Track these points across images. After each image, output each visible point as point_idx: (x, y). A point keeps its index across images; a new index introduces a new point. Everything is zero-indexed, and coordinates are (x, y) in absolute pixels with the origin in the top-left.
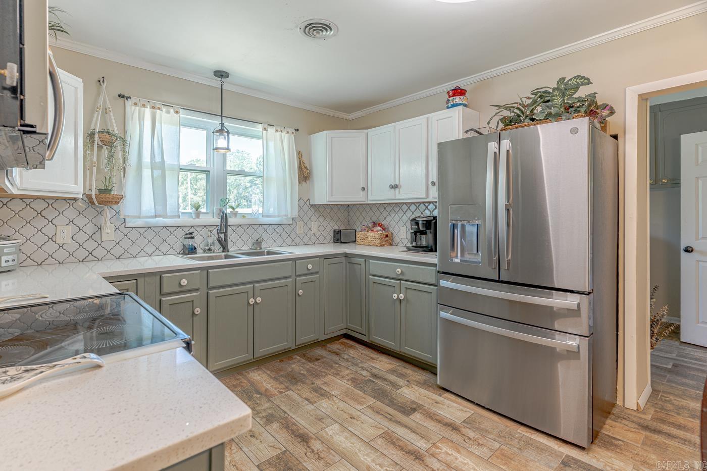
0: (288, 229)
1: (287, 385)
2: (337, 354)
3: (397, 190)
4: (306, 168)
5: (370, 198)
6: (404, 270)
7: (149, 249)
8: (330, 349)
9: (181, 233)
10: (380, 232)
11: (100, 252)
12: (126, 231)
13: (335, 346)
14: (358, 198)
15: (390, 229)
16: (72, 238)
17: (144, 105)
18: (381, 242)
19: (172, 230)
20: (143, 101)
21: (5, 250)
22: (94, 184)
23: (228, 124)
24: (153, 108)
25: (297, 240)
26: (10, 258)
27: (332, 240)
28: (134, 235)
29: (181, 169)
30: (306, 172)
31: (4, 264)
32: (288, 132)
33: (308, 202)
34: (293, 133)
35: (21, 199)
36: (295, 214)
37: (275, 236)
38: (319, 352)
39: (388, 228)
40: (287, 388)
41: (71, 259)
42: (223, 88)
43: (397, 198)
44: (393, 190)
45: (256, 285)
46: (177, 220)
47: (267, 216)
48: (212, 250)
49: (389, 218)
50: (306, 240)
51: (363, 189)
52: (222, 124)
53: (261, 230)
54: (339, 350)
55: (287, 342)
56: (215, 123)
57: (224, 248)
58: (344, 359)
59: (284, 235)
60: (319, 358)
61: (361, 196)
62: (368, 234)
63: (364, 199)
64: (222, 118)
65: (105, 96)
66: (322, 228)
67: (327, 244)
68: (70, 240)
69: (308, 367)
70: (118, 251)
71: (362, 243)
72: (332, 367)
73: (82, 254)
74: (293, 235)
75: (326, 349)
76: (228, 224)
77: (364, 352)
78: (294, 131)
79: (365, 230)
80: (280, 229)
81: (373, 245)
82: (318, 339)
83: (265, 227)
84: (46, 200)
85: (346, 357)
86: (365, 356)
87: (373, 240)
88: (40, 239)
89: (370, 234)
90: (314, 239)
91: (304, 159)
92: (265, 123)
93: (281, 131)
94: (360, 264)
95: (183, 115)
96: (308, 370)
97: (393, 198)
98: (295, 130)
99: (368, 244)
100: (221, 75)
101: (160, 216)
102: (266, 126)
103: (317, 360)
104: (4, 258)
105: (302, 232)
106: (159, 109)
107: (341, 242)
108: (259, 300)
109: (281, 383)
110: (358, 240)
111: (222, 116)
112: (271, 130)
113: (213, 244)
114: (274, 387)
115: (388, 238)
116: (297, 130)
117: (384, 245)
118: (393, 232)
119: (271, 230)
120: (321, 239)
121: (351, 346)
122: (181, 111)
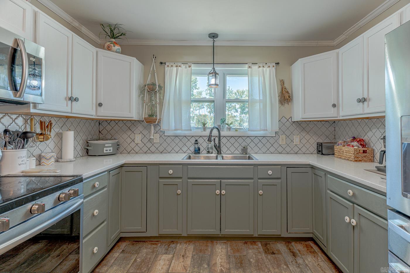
0: (272, 141)
1: (231, 266)
2: (294, 255)
3: (366, 103)
4: (288, 92)
5: (341, 114)
6: (357, 193)
7: (177, 149)
8: (291, 248)
9: (193, 140)
10: (356, 147)
11: (153, 149)
12: (165, 138)
13: (298, 247)
14: (330, 114)
15: (372, 145)
16: (141, 140)
17: (172, 66)
18: (355, 157)
19: (189, 138)
20: (172, 64)
21: (106, 145)
22: (146, 112)
23: (218, 68)
24: (177, 66)
25: (280, 149)
26: (108, 149)
27: (316, 151)
28: (169, 140)
29: (192, 101)
30: (287, 96)
31: (105, 152)
32: (269, 67)
33: (290, 120)
34: (274, 66)
35: (122, 121)
36: (277, 129)
37: (260, 145)
38: (281, 246)
39: (369, 144)
40: (229, 270)
41: (141, 151)
42: (214, 45)
43: (366, 112)
44: (361, 104)
45: (222, 181)
46: (190, 132)
47: (252, 131)
48: (210, 152)
49: (370, 134)
50: (288, 149)
51: (334, 106)
52: (214, 68)
53: (248, 140)
54: (299, 251)
55: (249, 230)
56: (209, 68)
57: (218, 151)
58: (297, 262)
59: (268, 145)
60: (276, 252)
61: (332, 113)
62: (343, 148)
63: (336, 116)
64: (214, 65)
65: (153, 65)
66: (304, 141)
67: (310, 155)
68: (140, 142)
69: (260, 257)
70: (161, 149)
71: (339, 156)
72: (279, 266)
73: (145, 149)
74: (276, 145)
75: (287, 246)
76: (221, 135)
77: (322, 264)
78: (274, 64)
79: (341, 144)
80: (264, 141)
81: (348, 160)
82: (280, 235)
83: (252, 138)
84: (131, 121)
85: (300, 261)
86: (320, 269)
87: (348, 154)
88: (129, 140)
89: (346, 148)
90: (296, 149)
91: (286, 85)
92: (250, 63)
93: (263, 67)
94: (322, 177)
95: (194, 67)
96: (257, 261)
97: (361, 112)
98: (276, 64)
99: (344, 158)
100: (213, 36)
101: (179, 130)
102: (250, 65)
103: (273, 253)
104: (105, 149)
105: (284, 143)
106: (180, 66)
107: (322, 154)
108: (223, 192)
109: (229, 263)
110: (336, 154)
111: (214, 64)
112: (255, 67)
113: (212, 148)
114: (222, 264)
115: (365, 154)
116: (278, 63)
117: (360, 161)
118: (374, 148)
119: (256, 140)
120: (304, 149)
121: (314, 252)
122: (193, 65)
